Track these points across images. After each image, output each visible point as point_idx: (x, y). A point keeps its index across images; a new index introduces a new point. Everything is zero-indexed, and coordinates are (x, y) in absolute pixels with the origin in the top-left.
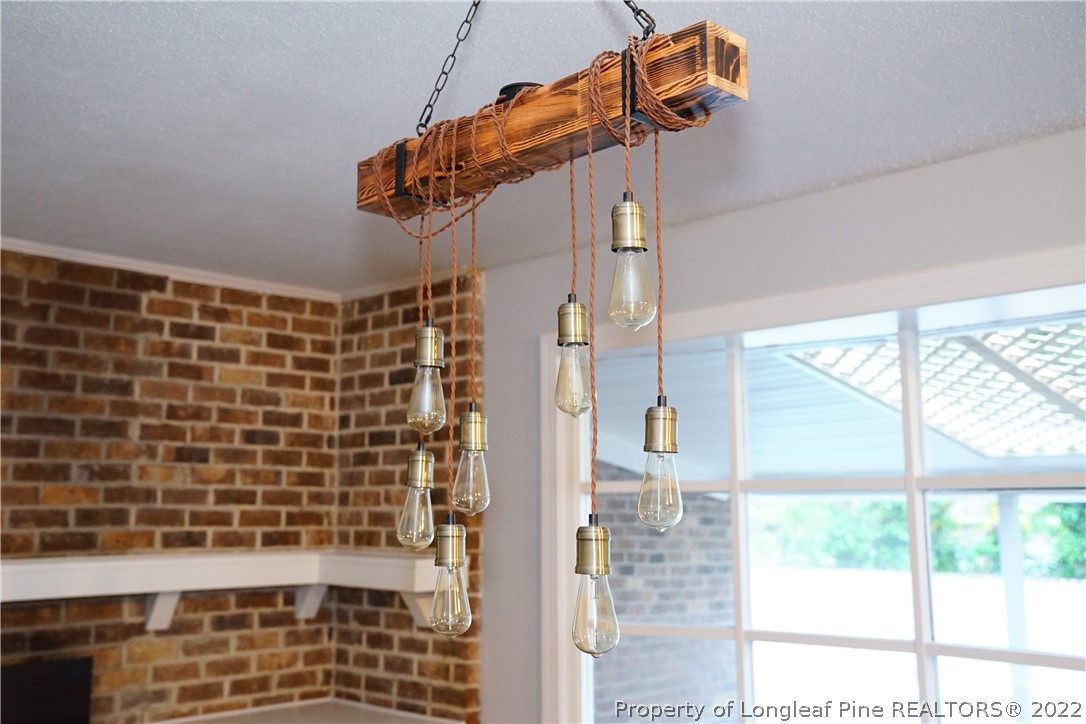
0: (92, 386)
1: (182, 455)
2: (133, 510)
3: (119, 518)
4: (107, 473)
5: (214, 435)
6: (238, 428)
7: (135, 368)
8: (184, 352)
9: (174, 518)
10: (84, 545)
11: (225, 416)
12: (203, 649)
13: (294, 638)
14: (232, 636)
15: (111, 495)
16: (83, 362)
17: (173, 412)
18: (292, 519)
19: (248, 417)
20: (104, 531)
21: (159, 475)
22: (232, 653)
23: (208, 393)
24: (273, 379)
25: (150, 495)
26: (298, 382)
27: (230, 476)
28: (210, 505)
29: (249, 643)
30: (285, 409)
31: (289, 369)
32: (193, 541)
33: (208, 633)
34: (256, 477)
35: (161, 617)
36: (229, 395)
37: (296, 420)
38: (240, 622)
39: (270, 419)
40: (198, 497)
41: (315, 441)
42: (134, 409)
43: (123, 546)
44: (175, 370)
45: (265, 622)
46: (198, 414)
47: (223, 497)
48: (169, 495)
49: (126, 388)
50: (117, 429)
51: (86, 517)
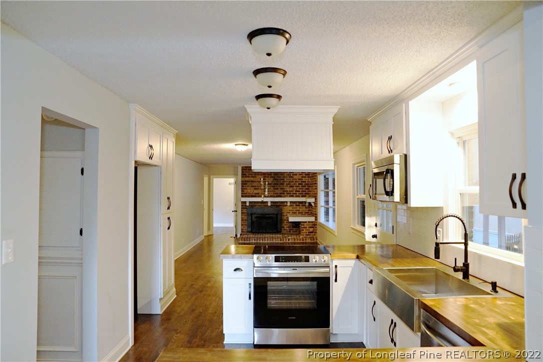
0: (280, 180)
1: (291, 187)
2: (285, 193)
3: (284, 193)
4: (282, 189)
5: (295, 184)
6: (297, 183)
7: (285, 177)
8: (291, 175)
9: (290, 194)
10: (281, 196)
11: (296, 182)
12: (295, 208)
13: (306, 208)
14: (298, 207)
15: (283, 191)
16: (279, 177)
17: (289, 182)
18: (305, 194)
19: (299, 182)
20: (282, 195)
21: (288, 189)
22: (298, 209)
23: (294, 179)
24: (302, 177)
25: (287, 191)
26: (306, 177)
27: (297, 189)
28: (294, 192)
29: (300, 208)
30: (303, 180)
31: (304, 176)
32: (292, 196)
33: (295, 206)
34: (300, 189)
35: (289, 204)
36: (296, 179)
37: (305, 182)
38: (298, 205)
39: (301, 182)
40: (293, 191)
41: (308, 184)
42: (285, 182)
43: (284, 197)
44: (289, 177)
45: (302, 206)
46: (293, 182)
47: (296, 191)
48: (289, 191)
49: (284, 179)
50: (283, 184)
51: (280, 193)
